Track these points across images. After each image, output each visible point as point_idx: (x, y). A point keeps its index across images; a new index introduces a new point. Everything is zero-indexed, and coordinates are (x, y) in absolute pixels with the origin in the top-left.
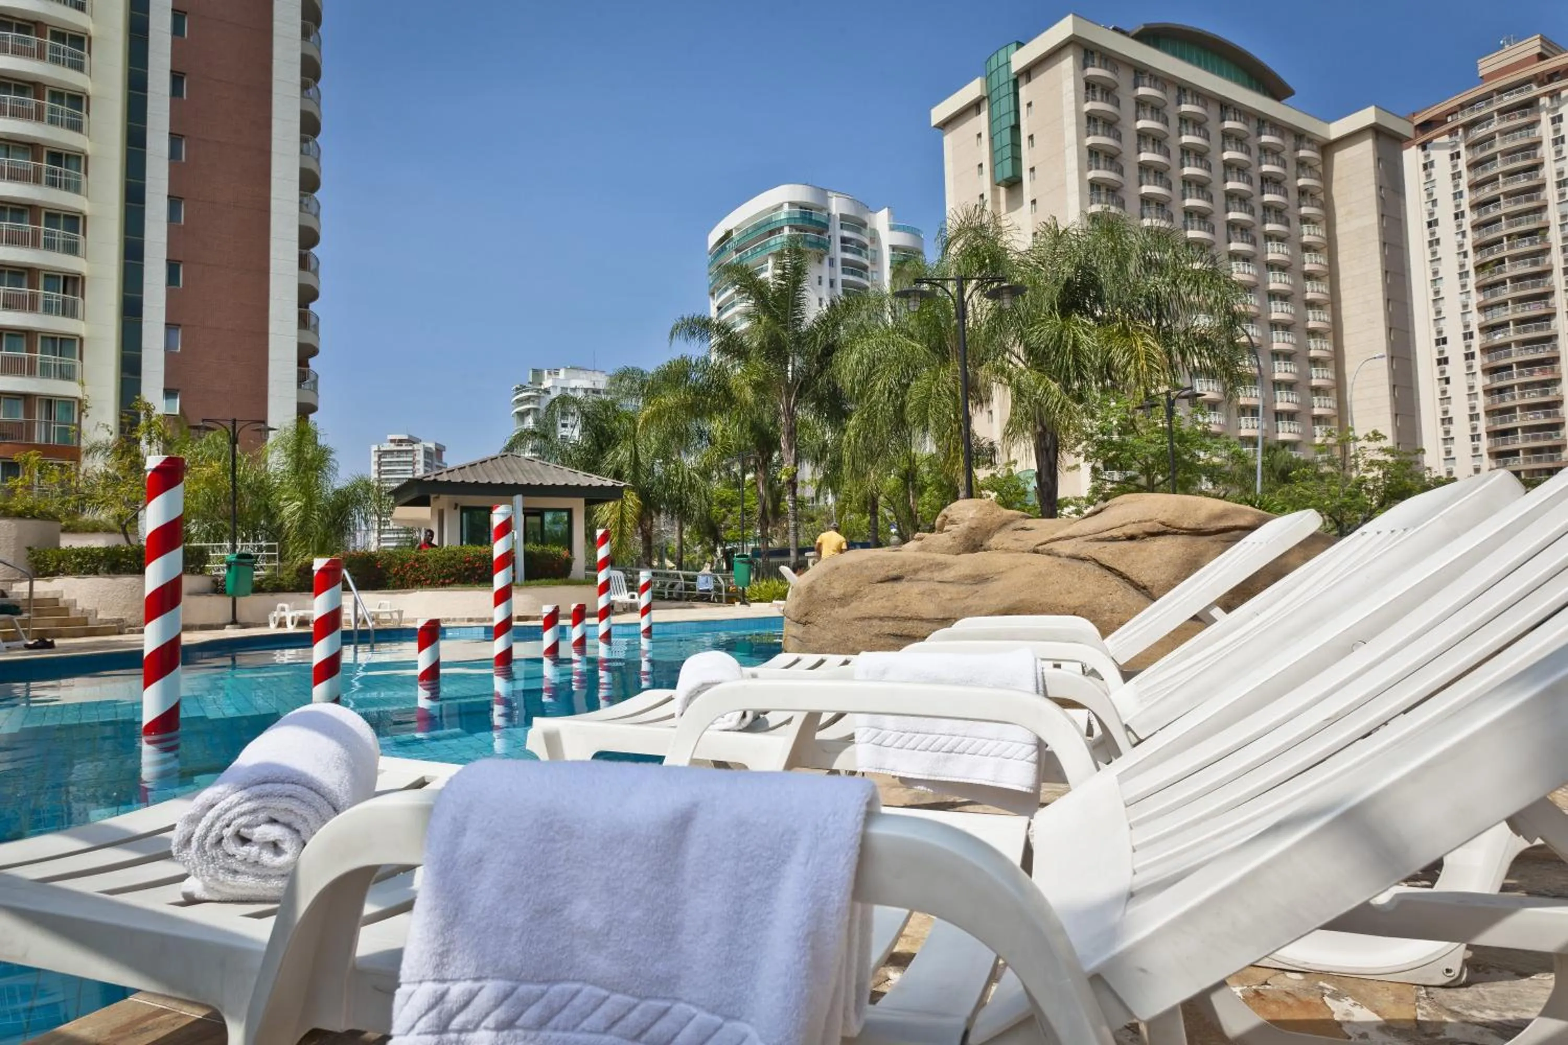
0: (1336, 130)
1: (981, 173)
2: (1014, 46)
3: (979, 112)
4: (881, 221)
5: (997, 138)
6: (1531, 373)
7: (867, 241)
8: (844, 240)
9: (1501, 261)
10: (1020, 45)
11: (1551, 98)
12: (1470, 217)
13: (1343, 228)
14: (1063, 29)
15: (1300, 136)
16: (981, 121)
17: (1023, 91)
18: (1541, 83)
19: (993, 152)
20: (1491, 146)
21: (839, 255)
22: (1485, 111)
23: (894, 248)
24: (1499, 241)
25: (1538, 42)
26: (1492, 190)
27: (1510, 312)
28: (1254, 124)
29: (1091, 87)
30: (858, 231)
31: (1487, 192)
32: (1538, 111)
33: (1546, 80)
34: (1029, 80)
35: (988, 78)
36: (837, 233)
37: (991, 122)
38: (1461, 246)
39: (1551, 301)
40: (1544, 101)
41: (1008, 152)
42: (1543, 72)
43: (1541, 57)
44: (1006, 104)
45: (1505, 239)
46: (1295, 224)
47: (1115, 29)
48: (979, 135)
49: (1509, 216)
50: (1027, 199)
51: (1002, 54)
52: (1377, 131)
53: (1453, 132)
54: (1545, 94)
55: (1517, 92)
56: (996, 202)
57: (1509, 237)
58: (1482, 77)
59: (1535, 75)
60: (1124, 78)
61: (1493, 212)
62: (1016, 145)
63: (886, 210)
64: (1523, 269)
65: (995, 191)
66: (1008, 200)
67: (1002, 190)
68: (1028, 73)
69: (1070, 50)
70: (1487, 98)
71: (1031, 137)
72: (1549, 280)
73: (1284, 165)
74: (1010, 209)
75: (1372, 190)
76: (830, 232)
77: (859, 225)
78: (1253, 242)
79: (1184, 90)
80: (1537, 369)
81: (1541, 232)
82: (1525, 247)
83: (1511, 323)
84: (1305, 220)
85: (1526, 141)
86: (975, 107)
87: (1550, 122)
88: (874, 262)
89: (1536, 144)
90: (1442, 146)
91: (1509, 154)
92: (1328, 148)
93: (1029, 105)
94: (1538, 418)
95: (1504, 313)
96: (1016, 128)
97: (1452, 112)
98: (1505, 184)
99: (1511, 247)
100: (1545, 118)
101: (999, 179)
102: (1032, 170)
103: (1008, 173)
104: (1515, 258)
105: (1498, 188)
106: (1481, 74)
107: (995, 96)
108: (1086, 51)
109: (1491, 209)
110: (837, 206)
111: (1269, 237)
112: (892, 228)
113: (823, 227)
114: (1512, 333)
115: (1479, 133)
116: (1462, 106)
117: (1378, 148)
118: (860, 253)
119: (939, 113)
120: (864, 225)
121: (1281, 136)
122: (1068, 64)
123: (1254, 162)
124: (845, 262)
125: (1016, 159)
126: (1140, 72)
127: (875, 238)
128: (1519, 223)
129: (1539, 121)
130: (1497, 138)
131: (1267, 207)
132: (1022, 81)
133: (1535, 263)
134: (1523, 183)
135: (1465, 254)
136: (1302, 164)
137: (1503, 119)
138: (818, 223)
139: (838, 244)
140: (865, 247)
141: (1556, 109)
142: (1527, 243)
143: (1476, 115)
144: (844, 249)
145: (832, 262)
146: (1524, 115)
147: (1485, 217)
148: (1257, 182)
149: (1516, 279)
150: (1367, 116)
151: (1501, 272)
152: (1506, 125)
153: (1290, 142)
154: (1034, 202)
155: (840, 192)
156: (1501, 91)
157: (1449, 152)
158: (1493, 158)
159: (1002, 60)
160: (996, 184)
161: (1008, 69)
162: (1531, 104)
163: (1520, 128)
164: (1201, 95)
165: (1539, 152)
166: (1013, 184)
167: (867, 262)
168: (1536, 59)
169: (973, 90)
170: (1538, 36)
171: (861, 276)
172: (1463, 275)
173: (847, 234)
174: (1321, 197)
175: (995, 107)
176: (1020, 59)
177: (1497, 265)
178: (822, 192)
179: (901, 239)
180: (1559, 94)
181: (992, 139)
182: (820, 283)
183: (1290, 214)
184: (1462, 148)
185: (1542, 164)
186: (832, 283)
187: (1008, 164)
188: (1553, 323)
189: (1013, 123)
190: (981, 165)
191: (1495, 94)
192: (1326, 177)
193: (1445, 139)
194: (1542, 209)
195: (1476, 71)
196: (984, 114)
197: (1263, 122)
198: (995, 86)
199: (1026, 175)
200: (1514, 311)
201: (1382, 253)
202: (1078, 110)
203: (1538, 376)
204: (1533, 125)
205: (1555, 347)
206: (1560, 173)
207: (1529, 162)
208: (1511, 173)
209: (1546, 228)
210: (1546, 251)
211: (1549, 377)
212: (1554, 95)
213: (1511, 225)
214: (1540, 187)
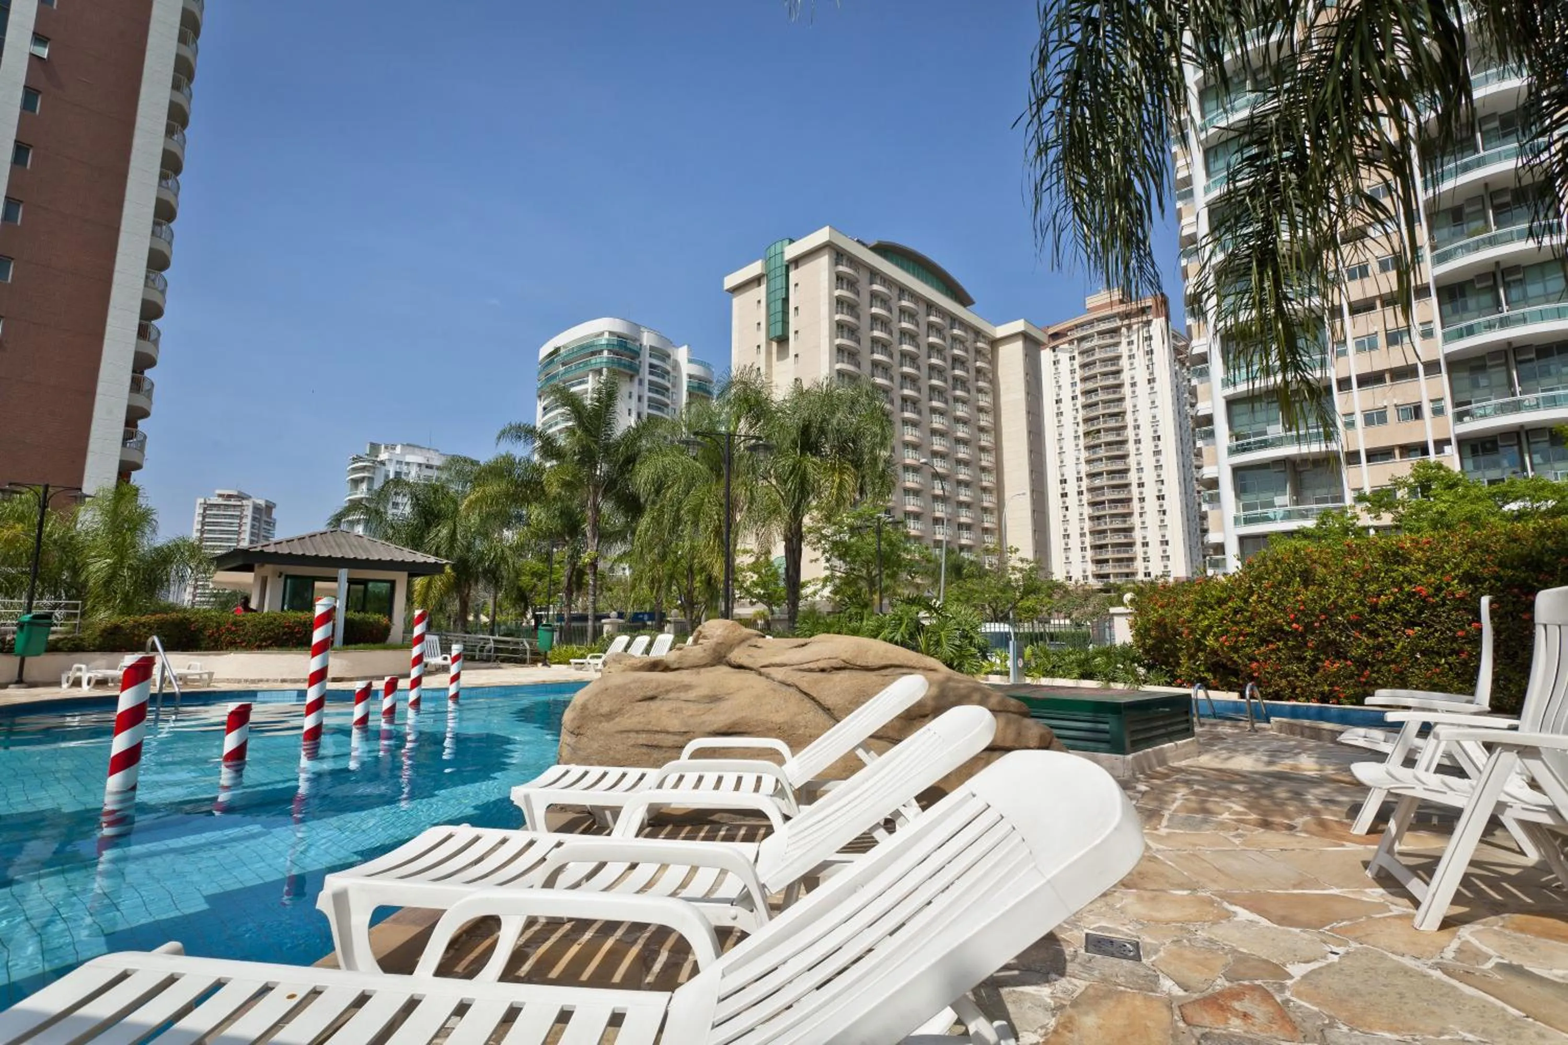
0: (1001, 331)
1: (759, 329)
2: (787, 241)
3: (759, 285)
4: (682, 354)
5: (772, 305)
6: (1116, 507)
7: (669, 368)
8: (652, 366)
9: (1099, 431)
10: (791, 241)
11: (1127, 328)
12: (1081, 400)
13: (1004, 399)
14: (822, 236)
15: (978, 333)
16: (761, 292)
17: (793, 274)
18: (1122, 319)
19: (768, 315)
20: (1093, 355)
21: (648, 377)
22: (1090, 331)
23: (690, 376)
24: (1097, 418)
25: (1120, 292)
26: (1094, 383)
27: (1104, 465)
28: (948, 321)
29: (840, 279)
30: (663, 360)
31: (1090, 385)
32: (1120, 336)
33: (1124, 317)
34: (797, 267)
35: (767, 261)
36: (646, 360)
37: (768, 294)
38: (1075, 418)
39: (1127, 461)
40: (1124, 330)
41: (779, 317)
42: (1124, 312)
43: (1120, 302)
44: (780, 282)
45: (1101, 417)
46: (973, 392)
47: (858, 241)
48: (759, 302)
49: (1104, 402)
50: (792, 352)
51: (778, 245)
52: (1025, 336)
53: (1071, 342)
54: (1124, 326)
55: (1108, 322)
56: (769, 353)
57: (1103, 415)
58: (1088, 309)
59: (1118, 313)
60: (864, 277)
61: (1094, 399)
62: (785, 312)
63: (685, 347)
64: (1112, 438)
65: (768, 344)
66: (778, 352)
67: (774, 345)
68: (796, 262)
69: (826, 251)
70: (1091, 323)
71: (796, 309)
72: (1126, 446)
73: (966, 351)
74: (779, 359)
75: (1021, 375)
76: (641, 359)
77: (665, 356)
78: (946, 402)
79: (903, 291)
80: (1119, 505)
81: (1122, 415)
82: (1112, 423)
83: (1105, 473)
84: (980, 390)
85: (1112, 354)
86: (756, 281)
87: (1126, 344)
88: (674, 386)
89: (1118, 358)
90: (1064, 351)
91: (1104, 361)
92: (995, 343)
93: (796, 285)
94: (1120, 538)
95: (1101, 466)
96: (786, 300)
97: (1071, 329)
98: (1101, 380)
99: (1105, 422)
100: (1124, 341)
101: (772, 336)
102: (796, 332)
103: (779, 333)
104: (1107, 430)
105: (1097, 383)
106: (1088, 307)
107: (772, 275)
108: (838, 254)
109: (1093, 396)
110: (647, 339)
111: (957, 399)
112: (690, 361)
113: (636, 354)
114: (1105, 480)
115: (1086, 345)
116: (1077, 326)
117: (1026, 348)
118: (663, 377)
119: (731, 281)
120: (669, 356)
121: (966, 331)
122: (824, 261)
123: (948, 348)
124: (651, 383)
125: (785, 323)
126: (874, 274)
127: (676, 366)
128: (1109, 408)
129: (1120, 343)
130: (1097, 350)
131: (956, 379)
132: (792, 267)
133: (1118, 435)
134: (1111, 381)
135: (1078, 424)
136: (978, 351)
137: (1100, 339)
138: (631, 350)
139: (647, 369)
140: (668, 373)
141: (1129, 336)
142: (1114, 421)
143: (1084, 333)
144: (651, 373)
145: (641, 382)
146: (1112, 337)
147: (1090, 401)
148: (949, 360)
149: (1108, 444)
150: (1018, 326)
151: (1099, 438)
152: (1102, 342)
153: (970, 336)
154: (796, 356)
155: (651, 330)
156: (1099, 320)
157: (1068, 355)
159: (778, 251)
160: (769, 340)
161: (782, 258)
162: (1115, 331)
163: (1109, 346)
164: (915, 297)
165: (1121, 363)
166: (783, 340)
167: (669, 385)
168: (1118, 302)
169: (756, 268)
170: (1121, 288)
171: (663, 395)
172: (1077, 438)
173: (655, 362)
174: (990, 376)
175: (772, 282)
176: (792, 251)
177: (1096, 433)
178: (637, 327)
179: (696, 370)
180: (1131, 327)
181: (768, 306)
182: (630, 397)
183: (970, 385)
184: (1076, 353)
185: (1122, 370)
186: (640, 399)
187: (779, 325)
188: (1128, 475)
189: (784, 296)
190: (759, 324)
191: (1095, 321)
192: (993, 362)
193: (1066, 346)
194: (1121, 400)
195: (1084, 305)
196: (763, 287)
197: (955, 320)
198: (772, 267)
199: (791, 335)
200: (1106, 466)
201: (1028, 418)
202: (830, 294)
203: (1120, 510)
204: (1117, 344)
205: (1130, 492)
206: (1133, 378)
207: (1114, 368)
208: (1105, 374)
209: (1124, 413)
210: (1124, 428)
211: (1126, 511)
212: (1129, 327)
213: (1104, 408)
214: (1120, 386)
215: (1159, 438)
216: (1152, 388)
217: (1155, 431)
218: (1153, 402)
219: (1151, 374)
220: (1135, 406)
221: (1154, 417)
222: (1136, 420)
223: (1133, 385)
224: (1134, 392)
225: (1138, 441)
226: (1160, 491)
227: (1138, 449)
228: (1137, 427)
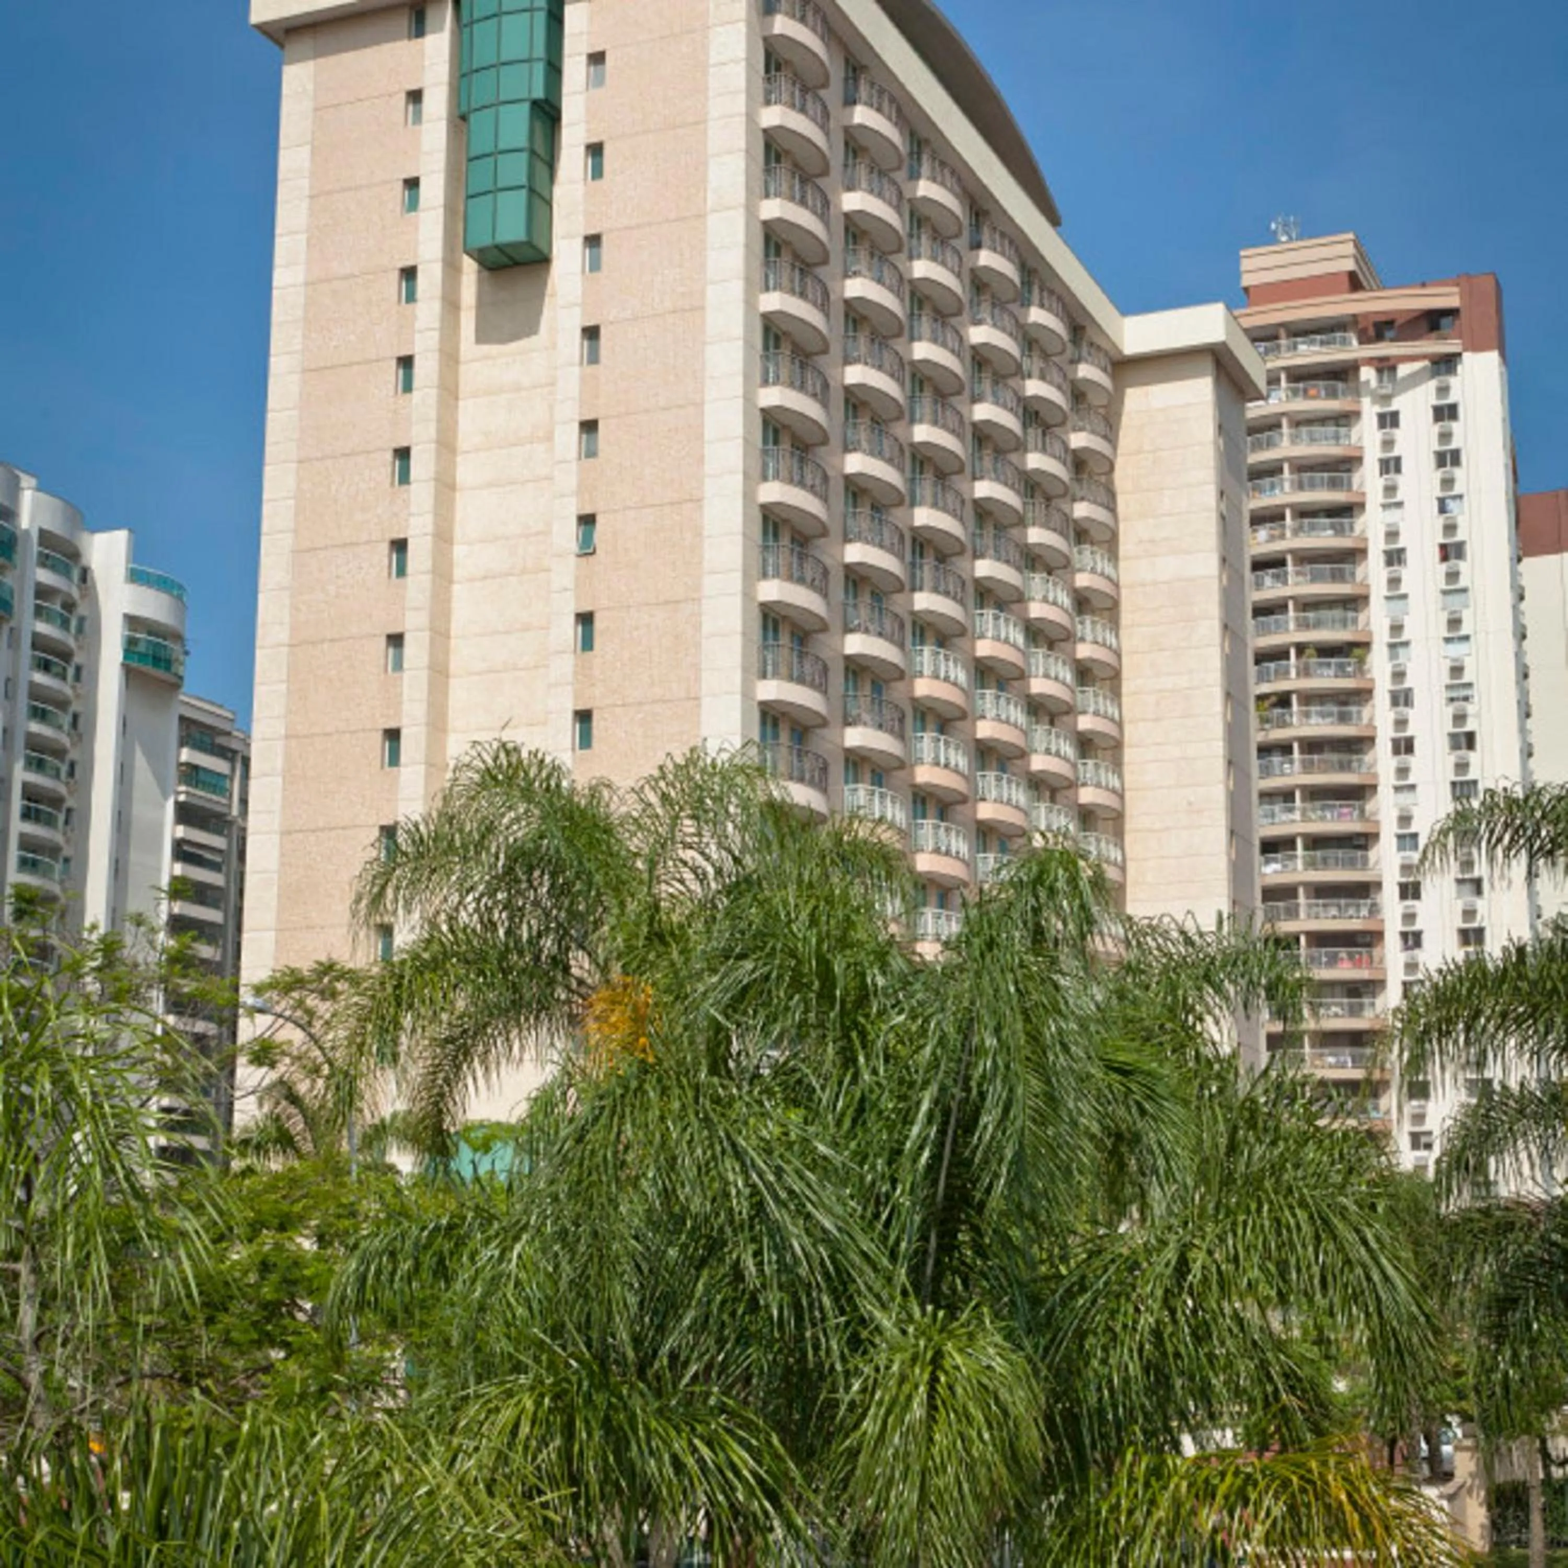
1: (413, 204)
3: (419, 31)
5: (478, 120)
6: (1333, 961)
9: (1284, 700)
11: (1380, 371)
15: (1083, 328)
16: (426, 58)
17: (577, 15)
18: (1364, 339)
19: (460, 157)
20: (1270, 444)
24: (1281, 654)
25: (1350, 249)
26: (1272, 539)
27: (1297, 816)
28: (1023, 274)
32: (1357, 393)
33: (1371, 332)
37: (462, 70)
39: (1369, 807)
40: (1367, 374)
41: (515, 170)
42: (1366, 315)
43: (1354, 283)
44: (519, 35)
45: (1293, 652)
46: (1067, 534)
48: (415, 96)
49: (1307, 605)
50: (563, 317)
52: (1219, 363)
54: (1370, 361)
55: (1322, 343)
56: (451, 304)
57: (1301, 648)
58: (1246, 290)
59: (1354, 316)
62: (541, 155)
64: (1324, 725)
65: (451, 268)
66: (488, 304)
67: (478, 273)
71: (595, 150)
72: (1368, 758)
78: (1011, 563)
79: (925, 138)
80: (1343, 952)
81: (1357, 651)
82: (1326, 678)
83: (1299, 843)
85: (1333, 450)
86: (405, 11)
87: (1375, 420)
89: (1352, 462)
91: (1303, 467)
92: (1118, 372)
93: (596, 59)
94: (1343, 1066)
95: (1285, 817)
96: (545, 110)
98: (1296, 532)
99: (1305, 672)
100: (1370, 410)
101: (473, 239)
102: (588, 240)
104: (1309, 698)
105: (1282, 537)
106: (1247, 280)
109: (1268, 581)
111: (1031, 559)
114: (1300, 864)
117: (1221, 404)
121: (1057, 316)
123: (1021, 367)
125: (539, 196)
126: (859, 69)
128: (1318, 625)
129: (1357, 414)
130: (1285, 429)
131: (1032, 479)
133: (1345, 718)
134: (1325, 538)
136: (1078, 395)
137: (1295, 392)
141: (1386, 399)
142: (1331, 672)
146: (1332, 394)
149: (1312, 746)
151: (1283, 724)
152: (1301, 405)
153: (1068, 337)
154: (586, 332)
156: (1296, 330)
158: (1272, 470)
160: (458, 252)
162: (1342, 375)
163: (1323, 420)
165: (1356, 478)
166: (520, 263)
168: (1346, 280)
170: (1351, 236)
174: (1102, 483)
175: (480, 31)
177: (1274, 705)
180: (1393, 369)
181: (459, 120)
185: (1362, 506)
187: (511, 206)
188: (1372, 854)
189: (539, 93)
190: (412, 184)
191: (1282, 332)
192: (1111, 436)
195: (1238, 275)
196: (438, 42)
199: (564, 250)
200: (1305, 819)
202: (748, 117)
203: (1345, 972)
204: (1346, 419)
205: (1374, 910)
206: (1392, 535)
207: (1338, 497)
208: (1305, 513)
209: (1366, 646)
210: (1363, 695)
211: (1364, 974)
212: (1385, 366)
213: (1304, 625)
214: (1355, 555)
215: (1470, 740)
216: (1452, 576)
217: (1460, 718)
218: (1454, 623)
219: (1450, 528)
220: (1396, 629)
221: (1457, 671)
222: (1399, 675)
223: (1395, 557)
224: (1394, 582)
225: (1404, 746)
226: (1469, 914)
227: (1403, 772)
228: (1402, 698)
